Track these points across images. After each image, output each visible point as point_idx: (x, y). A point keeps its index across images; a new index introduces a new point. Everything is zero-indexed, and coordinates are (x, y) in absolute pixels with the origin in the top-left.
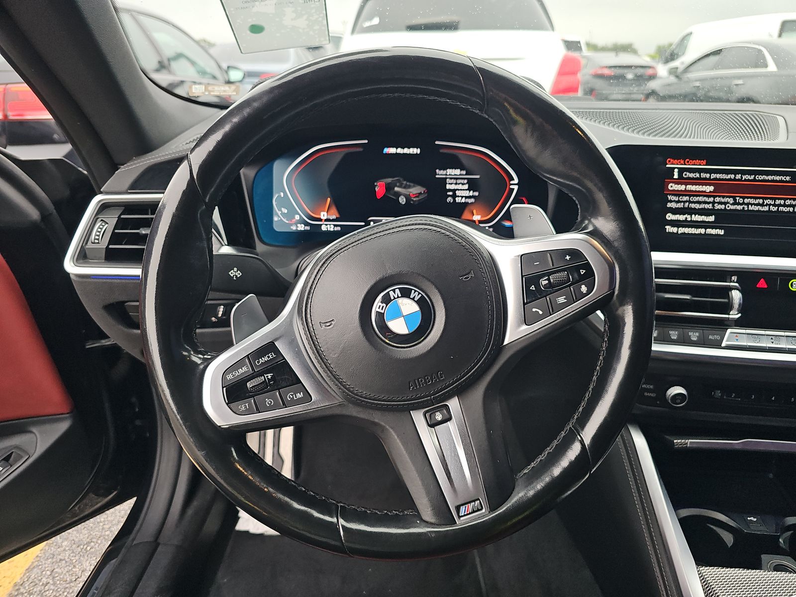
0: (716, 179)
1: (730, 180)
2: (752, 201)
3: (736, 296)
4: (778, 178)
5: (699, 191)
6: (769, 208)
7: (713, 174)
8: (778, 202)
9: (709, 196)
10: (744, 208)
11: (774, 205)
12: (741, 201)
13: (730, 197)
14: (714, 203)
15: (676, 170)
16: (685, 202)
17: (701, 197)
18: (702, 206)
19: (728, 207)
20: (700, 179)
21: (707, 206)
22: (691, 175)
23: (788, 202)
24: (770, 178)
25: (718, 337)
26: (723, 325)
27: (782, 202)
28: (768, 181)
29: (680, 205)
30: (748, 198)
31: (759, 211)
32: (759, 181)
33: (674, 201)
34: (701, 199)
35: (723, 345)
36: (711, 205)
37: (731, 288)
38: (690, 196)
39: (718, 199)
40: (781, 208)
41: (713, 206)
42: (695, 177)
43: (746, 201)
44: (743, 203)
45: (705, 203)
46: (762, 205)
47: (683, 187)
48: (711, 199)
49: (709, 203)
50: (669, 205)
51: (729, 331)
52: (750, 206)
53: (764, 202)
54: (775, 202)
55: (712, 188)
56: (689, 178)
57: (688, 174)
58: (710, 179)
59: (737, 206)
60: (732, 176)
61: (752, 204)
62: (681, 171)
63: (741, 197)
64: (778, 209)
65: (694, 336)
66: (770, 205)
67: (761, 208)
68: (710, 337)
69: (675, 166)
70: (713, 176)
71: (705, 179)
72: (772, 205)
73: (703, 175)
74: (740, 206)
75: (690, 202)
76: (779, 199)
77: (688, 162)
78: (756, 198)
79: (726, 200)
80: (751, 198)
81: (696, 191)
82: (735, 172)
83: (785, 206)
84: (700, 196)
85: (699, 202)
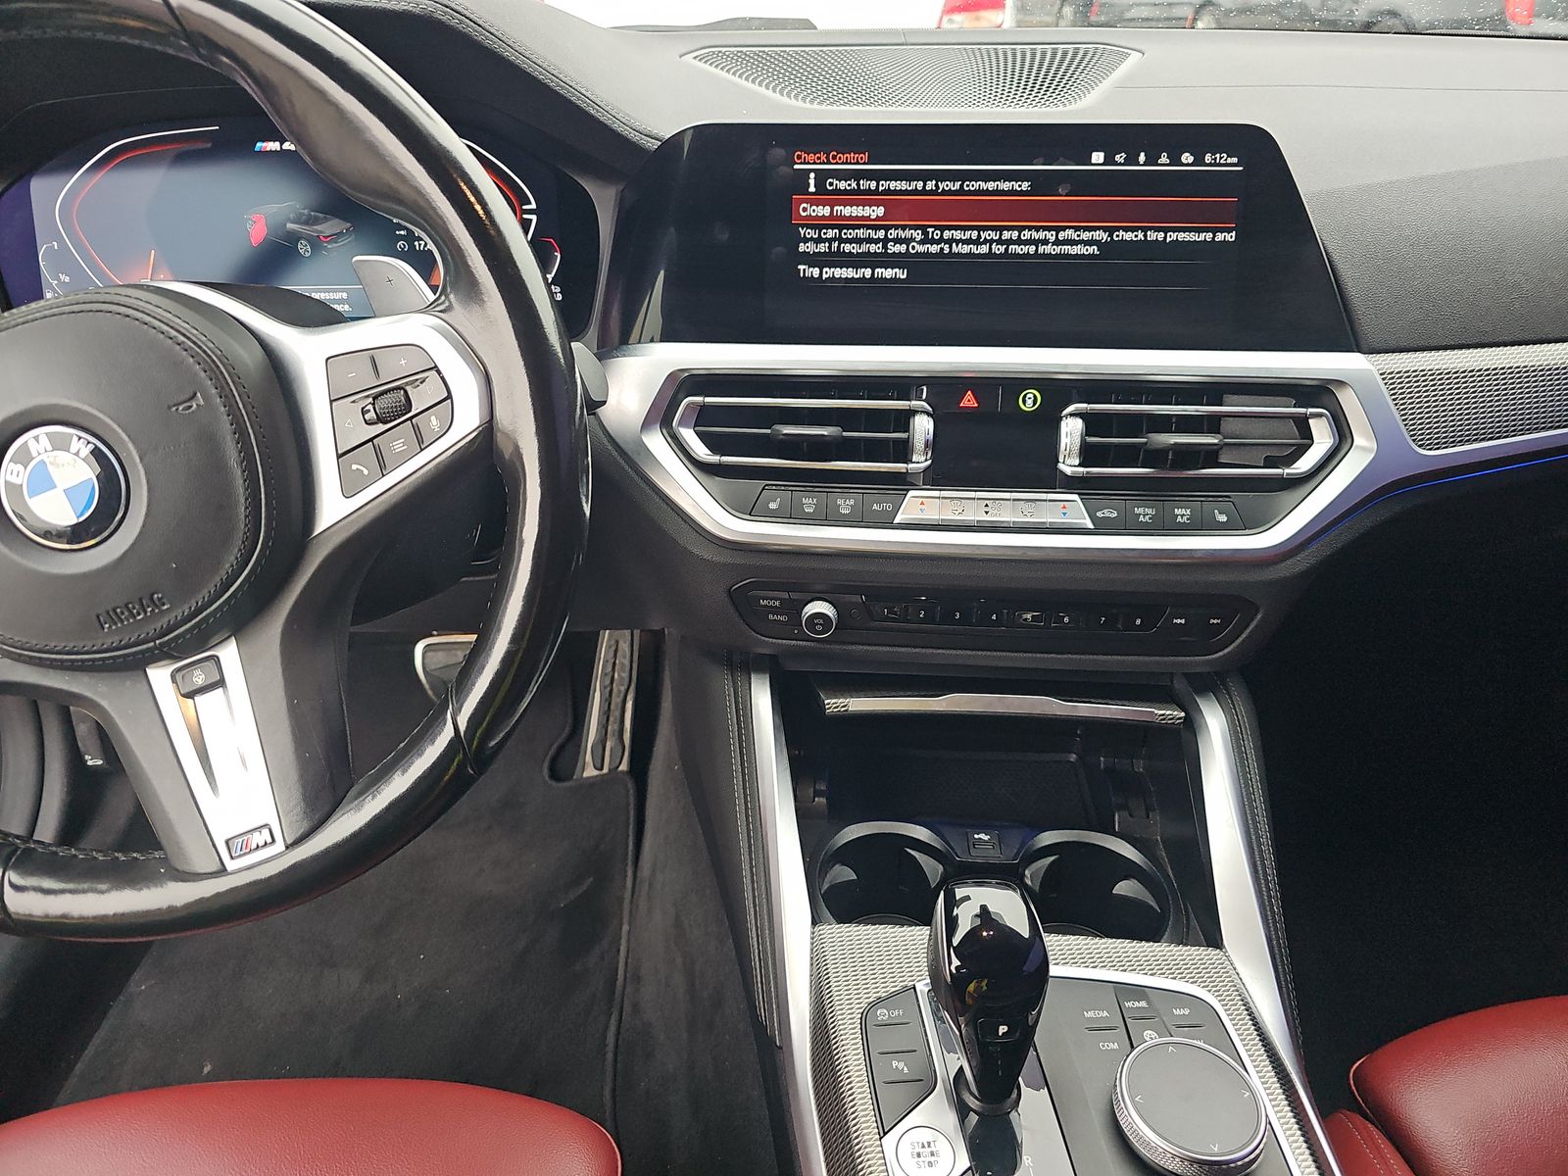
0: (888, 192)
1: (915, 192)
2: (958, 235)
3: (923, 426)
4: (1006, 186)
5: (857, 218)
6: (990, 249)
7: (883, 182)
8: (1006, 235)
9: (876, 228)
10: (942, 249)
11: (1000, 242)
12: (937, 235)
13: (916, 228)
14: (885, 241)
15: (812, 175)
16: (830, 241)
17: (862, 230)
18: (864, 248)
19: (913, 248)
20: (858, 192)
21: (873, 248)
22: (842, 185)
23: (1026, 235)
24: (991, 186)
25: (889, 507)
26: (902, 483)
27: (1015, 234)
28: (987, 192)
29: (823, 248)
30: (950, 228)
31: (970, 255)
32: (970, 193)
33: (812, 239)
34: (861, 233)
35: (897, 521)
36: (880, 245)
37: (913, 412)
38: (840, 228)
39: (893, 234)
40: (1014, 248)
41: (885, 247)
42: (848, 188)
43: (947, 234)
44: (941, 240)
45: (870, 241)
46: (977, 242)
47: (826, 211)
48: (881, 234)
49: (877, 241)
50: (802, 248)
51: (911, 493)
52: (954, 245)
53: (979, 236)
54: (1001, 235)
55: (880, 211)
56: (838, 192)
57: (835, 182)
58: (876, 192)
59: (929, 246)
60: (920, 185)
61: (957, 242)
62: (822, 176)
63: (936, 227)
64: (1007, 249)
65: (845, 505)
66: (991, 241)
67: (974, 248)
68: (875, 507)
69: (809, 165)
70: (884, 185)
71: (869, 192)
72: (995, 241)
73: (864, 184)
74: (935, 245)
75: (841, 241)
76: (1009, 228)
77: (834, 157)
78: (964, 229)
79: (908, 233)
80: (956, 228)
81: (851, 218)
82: (925, 176)
83: (1019, 242)
84: (859, 227)
85: (858, 241)
